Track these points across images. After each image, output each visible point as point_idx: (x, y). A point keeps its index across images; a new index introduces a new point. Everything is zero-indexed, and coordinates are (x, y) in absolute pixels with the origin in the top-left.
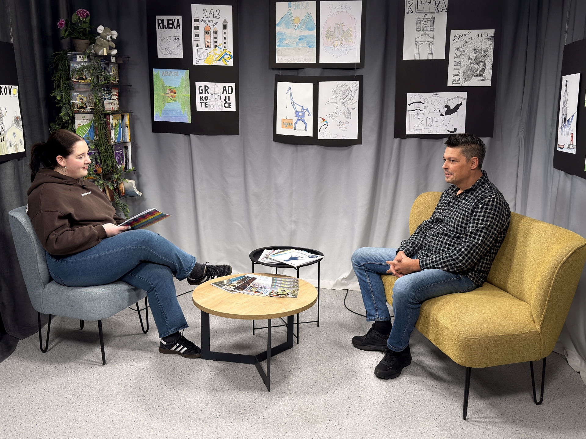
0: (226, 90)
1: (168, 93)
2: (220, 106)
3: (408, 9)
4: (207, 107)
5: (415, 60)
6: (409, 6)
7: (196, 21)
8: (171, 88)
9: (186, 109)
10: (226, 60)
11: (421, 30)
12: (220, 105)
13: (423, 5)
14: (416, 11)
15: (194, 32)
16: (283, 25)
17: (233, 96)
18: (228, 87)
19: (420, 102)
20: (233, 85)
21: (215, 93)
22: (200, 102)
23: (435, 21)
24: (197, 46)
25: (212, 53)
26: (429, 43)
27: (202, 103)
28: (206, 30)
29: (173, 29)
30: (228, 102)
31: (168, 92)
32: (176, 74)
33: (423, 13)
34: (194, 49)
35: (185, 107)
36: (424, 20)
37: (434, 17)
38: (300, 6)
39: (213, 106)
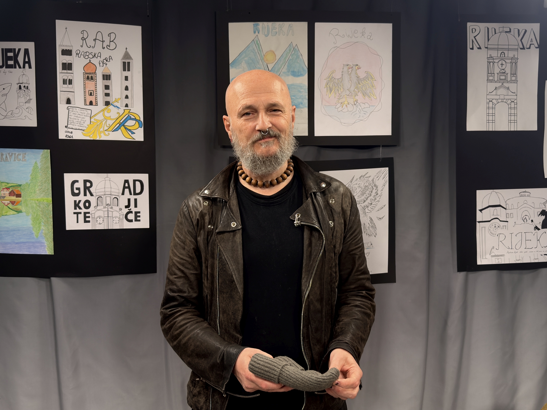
0: (129, 187)
1: (4, 197)
2: (117, 219)
3: (473, 41)
4: (89, 222)
5: (487, 131)
6: (475, 37)
7: (67, 52)
8: (10, 185)
9: (42, 227)
10: (130, 130)
11: (496, 80)
12: (116, 217)
13: (497, 35)
14: (486, 46)
15: (61, 75)
16: (244, 65)
17: (144, 200)
18: (135, 181)
19: (499, 206)
20: (145, 178)
21: (107, 193)
22: (74, 213)
23: (519, 64)
24: (68, 101)
25: (100, 117)
26: (509, 101)
27: (79, 215)
28: (88, 72)
29: (15, 67)
30: (134, 209)
31: (4, 194)
32: (21, 157)
33: (498, 49)
34: (62, 108)
35: (40, 223)
36: (500, 62)
37: (516, 57)
38: (277, 30)
39: (101, 219)
